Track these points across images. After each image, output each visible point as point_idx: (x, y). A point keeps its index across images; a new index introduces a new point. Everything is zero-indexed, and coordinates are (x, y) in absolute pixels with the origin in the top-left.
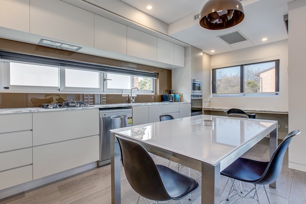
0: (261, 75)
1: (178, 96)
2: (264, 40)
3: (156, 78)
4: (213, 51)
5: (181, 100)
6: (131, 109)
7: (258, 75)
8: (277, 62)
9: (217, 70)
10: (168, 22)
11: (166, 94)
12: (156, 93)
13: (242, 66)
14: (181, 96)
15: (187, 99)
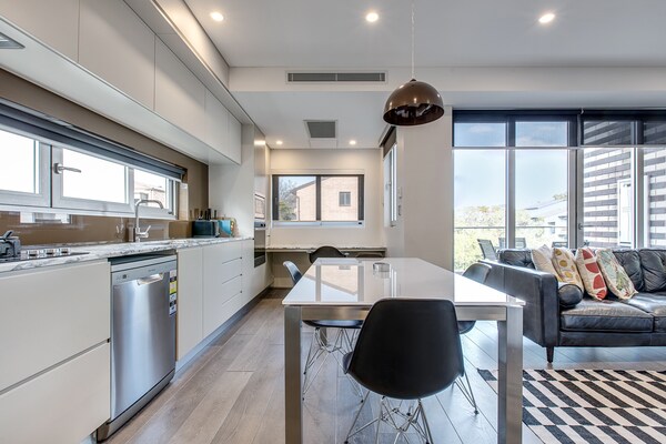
0: (299, 193)
1: (226, 224)
2: (353, 143)
3: (179, 180)
4: (279, 143)
5: (231, 233)
6: (174, 257)
7: (294, 192)
8: (361, 177)
9: (280, 178)
10: (232, 62)
11: (200, 219)
12: (178, 217)
13: (319, 177)
14: (234, 223)
15: (246, 230)
